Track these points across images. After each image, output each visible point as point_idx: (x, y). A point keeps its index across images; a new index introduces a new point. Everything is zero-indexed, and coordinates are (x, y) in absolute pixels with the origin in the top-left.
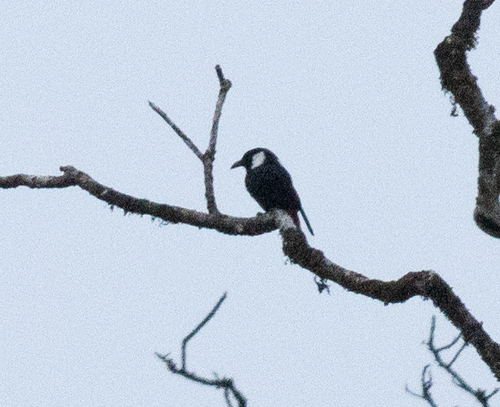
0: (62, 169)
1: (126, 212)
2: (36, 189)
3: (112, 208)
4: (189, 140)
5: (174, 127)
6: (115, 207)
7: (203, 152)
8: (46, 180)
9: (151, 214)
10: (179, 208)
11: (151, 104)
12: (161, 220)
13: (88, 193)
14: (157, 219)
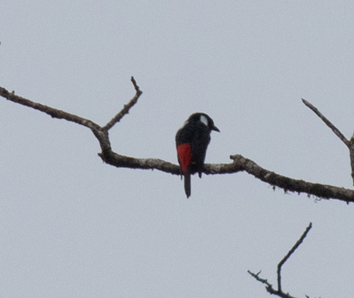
0: (231, 157)
1: (285, 191)
2: (211, 175)
3: (274, 188)
4: (337, 130)
5: (324, 119)
6: (277, 187)
7: (349, 139)
8: (219, 167)
9: (307, 192)
10: (330, 187)
11: (304, 101)
12: (315, 197)
13: (253, 176)
14: (312, 196)
